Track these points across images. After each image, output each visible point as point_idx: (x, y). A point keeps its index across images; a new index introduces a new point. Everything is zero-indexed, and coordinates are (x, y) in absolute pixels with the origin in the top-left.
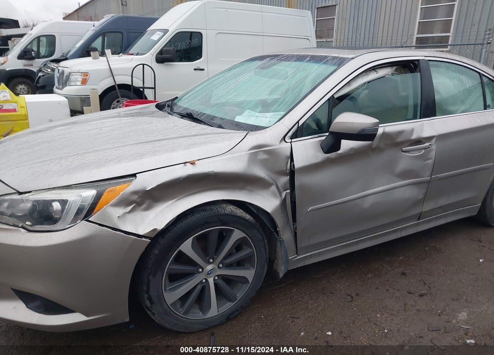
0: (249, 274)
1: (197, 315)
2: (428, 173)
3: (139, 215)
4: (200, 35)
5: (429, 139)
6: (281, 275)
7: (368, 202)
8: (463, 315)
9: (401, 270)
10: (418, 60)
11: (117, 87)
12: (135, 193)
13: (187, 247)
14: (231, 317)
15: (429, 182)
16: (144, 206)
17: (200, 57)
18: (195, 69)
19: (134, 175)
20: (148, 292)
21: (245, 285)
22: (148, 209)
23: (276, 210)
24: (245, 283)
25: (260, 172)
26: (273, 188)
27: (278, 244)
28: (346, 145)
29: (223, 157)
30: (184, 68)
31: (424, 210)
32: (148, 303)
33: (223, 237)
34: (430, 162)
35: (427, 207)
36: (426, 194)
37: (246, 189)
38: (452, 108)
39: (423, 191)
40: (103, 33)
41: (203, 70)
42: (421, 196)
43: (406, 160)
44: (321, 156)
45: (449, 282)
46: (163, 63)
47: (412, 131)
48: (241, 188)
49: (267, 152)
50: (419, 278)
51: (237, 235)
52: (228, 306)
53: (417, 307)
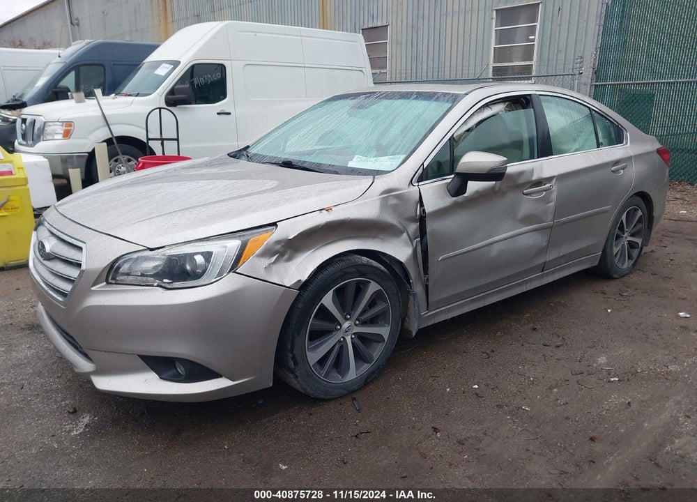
0: (384, 331)
1: (337, 379)
2: (550, 217)
3: (282, 266)
4: (222, 68)
5: (549, 179)
6: (414, 334)
7: (495, 250)
8: (602, 359)
9: (531, 325)
10: (530, 95)
11: (114, 140)
12: (278, 242)
13: (328, 300)
14: (368, 381)
15: (551, 227)
16: (286, 257)
17: (225, 96)
18: (218, 114)
19: (275, 224)
20: (292, 350)
21: (380, 344)
22: (289, 259)
23: (408, 260)
24: (380, 342)
25: (390, 219)
26: (405, 235)
27: (411, 298)
28: (473, 186)
29: (357, 203)
30: (204, 112)
31: (548, 260)
32: (291, 364)
33: (359, 289)
34: (552, 204)
35: (550, 256)
36: (549, 241)
37: (379, 238)
38: (565, 147)
39: (546, 238)
40: (77, 66)
41: (229, 114)
42: (545, 244)
43: (527, 204)
44: (449, 200)
45: (582, 332)
46: (176, 106)
47: (532, 171)
48: (374, 237)
49: (397, 197)
50: (552, 332)
51: (373, 287)
52: (366, 367)
53: (556, 357)
